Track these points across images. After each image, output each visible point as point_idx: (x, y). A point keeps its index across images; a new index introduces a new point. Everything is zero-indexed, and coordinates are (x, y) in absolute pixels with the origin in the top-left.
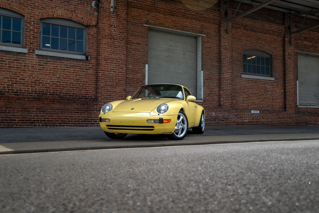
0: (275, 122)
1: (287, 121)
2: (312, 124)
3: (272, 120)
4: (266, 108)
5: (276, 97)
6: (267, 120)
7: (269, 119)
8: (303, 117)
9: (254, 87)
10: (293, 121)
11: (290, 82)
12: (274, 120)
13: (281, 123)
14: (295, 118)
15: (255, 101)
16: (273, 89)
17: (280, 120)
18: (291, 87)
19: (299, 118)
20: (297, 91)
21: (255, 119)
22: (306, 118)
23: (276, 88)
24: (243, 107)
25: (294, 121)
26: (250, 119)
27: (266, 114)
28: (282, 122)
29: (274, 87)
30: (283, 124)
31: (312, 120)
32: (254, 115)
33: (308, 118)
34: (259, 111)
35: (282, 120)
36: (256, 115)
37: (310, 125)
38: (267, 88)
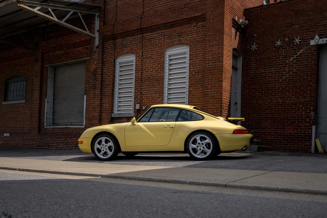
0: (20, 144)
1: (30, 143)
2: (54, 147)
3: (18, 142)
4: (18, 131)
5: (26, 119)
6: (14, 142)
7: (16, 141)
8: (45, 139)
9: (10, 112)
10: (35, 143)
11: (34, 102)
12: (19, 142)
13: (25, 146)
14: (38, 140)
15: (10, 125)
16: (24, 111)
17: (25, 143)
18: (35, 107)
19: (41, 140)
20: (45, 110)
21: (6, 141)
22: (48, 140)
23: (27, 109)
24: (2, 130)
25: (37, 143)
26: (3, 142)
27: (14, 136)
28: (25, 144)
29: (25, 110)
30: (26, 146)
31: (54, 142)
32: (5, 137)
33: (50, 140)
34: (9, 134)
35: (26, 143)
36: (8, 137)
37: (51, 148)
38: (19, 111)
